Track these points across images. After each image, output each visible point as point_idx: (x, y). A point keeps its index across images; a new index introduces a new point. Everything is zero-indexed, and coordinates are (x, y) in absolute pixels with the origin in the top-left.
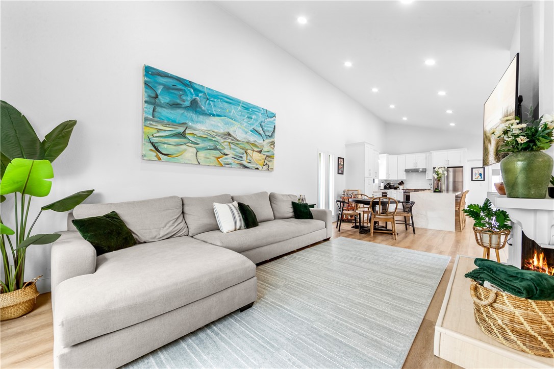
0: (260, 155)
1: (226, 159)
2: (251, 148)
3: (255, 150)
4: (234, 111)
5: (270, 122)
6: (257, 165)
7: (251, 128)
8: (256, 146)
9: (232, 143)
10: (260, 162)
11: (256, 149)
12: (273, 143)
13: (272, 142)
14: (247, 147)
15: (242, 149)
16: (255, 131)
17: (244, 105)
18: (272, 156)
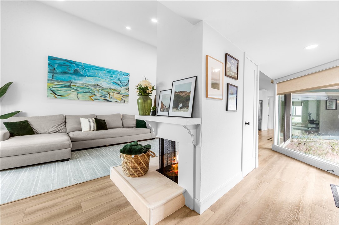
0: (118, 95)
1: (95, 97)
2: (112, 92)
4: (100, 73)
5: (125, 78)
6: (116, 100)
7: (113, 82)
8: (116, 90)
9: (100, 89)
10: (118, 98)
11: (115, 92)
12: (128, 89)
14: (110, 91)
15: (107, 92)
16: (115, 83)
17: (107, 70)
18: (127, 96)
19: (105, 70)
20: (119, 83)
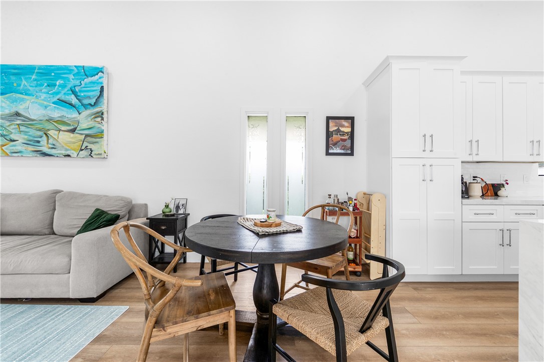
0: (72, 135)
1: (14, 146)
2: (55, 128)
3: (62, 129)
4: (25, 82)
5: (92, 82)
6: (67, 150)
7: (55, 99)
8: (64, 123)
9: (22, 125)
10: (72, 146)
11: (64, 128)
12: (101, 115)
13: (98, 113)
14: (48, 126)
15: (40, 130)
16: (62, 102)
17: (41, 71)
18: (99, 135)
19: (36, 71)
20: (74, 100)
